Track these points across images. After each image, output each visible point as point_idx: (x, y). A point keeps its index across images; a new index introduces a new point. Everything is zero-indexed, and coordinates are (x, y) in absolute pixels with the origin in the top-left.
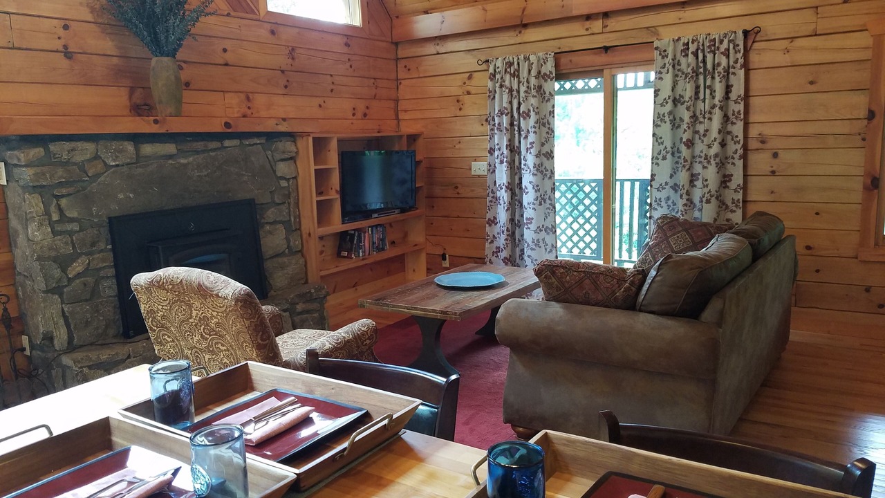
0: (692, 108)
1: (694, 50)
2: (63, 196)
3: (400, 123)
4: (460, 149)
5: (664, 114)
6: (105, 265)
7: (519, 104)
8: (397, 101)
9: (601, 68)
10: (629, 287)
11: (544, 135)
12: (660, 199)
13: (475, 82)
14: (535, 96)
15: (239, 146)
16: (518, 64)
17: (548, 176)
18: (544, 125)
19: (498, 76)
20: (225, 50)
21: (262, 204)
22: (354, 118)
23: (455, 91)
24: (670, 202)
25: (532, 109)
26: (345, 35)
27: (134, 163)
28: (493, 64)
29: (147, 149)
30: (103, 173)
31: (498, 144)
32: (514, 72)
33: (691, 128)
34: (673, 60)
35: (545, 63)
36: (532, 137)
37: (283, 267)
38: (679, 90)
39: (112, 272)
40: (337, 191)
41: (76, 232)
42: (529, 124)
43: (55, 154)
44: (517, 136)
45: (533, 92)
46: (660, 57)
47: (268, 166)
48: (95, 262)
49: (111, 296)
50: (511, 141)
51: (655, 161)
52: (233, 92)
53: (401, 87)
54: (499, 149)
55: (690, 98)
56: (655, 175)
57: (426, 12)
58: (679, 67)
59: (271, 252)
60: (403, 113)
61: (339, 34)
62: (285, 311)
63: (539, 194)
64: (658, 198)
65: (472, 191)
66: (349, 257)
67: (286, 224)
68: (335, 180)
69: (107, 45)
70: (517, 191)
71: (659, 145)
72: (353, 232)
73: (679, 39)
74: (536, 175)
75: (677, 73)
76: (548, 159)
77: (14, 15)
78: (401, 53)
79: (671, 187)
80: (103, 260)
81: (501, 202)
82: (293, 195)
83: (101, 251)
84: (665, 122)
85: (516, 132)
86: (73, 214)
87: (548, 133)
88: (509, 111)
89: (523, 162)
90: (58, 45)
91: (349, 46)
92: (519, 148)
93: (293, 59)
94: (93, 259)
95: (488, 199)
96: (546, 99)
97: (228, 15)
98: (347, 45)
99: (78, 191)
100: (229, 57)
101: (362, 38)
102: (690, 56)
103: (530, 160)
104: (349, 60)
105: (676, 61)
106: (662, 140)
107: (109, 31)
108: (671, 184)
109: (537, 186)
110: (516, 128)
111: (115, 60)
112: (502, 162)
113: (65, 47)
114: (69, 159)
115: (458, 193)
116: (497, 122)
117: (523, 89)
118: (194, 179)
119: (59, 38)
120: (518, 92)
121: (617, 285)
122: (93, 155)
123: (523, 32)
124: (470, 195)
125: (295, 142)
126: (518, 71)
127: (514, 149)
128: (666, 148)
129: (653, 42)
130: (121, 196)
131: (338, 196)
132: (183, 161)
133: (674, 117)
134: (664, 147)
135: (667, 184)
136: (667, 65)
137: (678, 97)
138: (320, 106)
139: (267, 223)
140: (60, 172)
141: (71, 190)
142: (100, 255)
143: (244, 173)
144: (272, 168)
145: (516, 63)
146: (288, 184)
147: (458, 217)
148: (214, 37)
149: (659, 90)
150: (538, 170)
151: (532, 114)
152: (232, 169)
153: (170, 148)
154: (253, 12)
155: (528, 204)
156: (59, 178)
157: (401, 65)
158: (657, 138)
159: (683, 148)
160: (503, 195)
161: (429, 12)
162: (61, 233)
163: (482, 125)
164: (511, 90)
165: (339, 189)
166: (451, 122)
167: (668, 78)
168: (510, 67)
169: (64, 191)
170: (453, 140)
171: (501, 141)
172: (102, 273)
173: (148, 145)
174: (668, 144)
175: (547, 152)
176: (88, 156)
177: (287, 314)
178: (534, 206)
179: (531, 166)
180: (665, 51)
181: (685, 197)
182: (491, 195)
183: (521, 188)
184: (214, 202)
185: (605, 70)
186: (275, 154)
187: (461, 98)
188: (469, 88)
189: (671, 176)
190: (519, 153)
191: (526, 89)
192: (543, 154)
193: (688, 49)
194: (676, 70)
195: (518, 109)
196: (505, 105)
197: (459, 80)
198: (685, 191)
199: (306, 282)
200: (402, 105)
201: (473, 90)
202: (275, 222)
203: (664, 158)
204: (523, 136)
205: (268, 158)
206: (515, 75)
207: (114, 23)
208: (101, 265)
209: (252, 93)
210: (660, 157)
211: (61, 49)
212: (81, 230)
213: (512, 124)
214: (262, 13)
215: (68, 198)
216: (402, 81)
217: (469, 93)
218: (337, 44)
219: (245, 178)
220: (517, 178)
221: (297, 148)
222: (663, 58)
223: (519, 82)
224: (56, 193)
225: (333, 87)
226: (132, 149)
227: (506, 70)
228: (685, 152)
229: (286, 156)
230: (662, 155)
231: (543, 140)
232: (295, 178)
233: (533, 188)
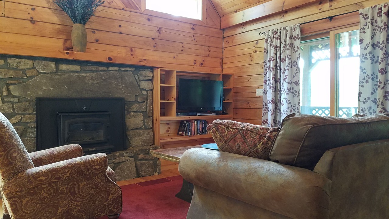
0: (384, 48)
1: (386, 12)
2: (11, 84)
3: (223, 70)
4: (251, 82)
5: (367, 54)
6: (30, 121)
7: (280, 54)
8: (222, 59)
9: (328, 30)
10: (266, 142)
11: (295, 71)
12: (365, 108)
13: (259, 45)
14: (289, 49)
15: (118, 71)
16: (280, 32)
17: (297, 95)
18: (294, 66)
19: (269, 40)
20: (120, 26)
21: (130, 101)
22: (195, 65)
23: (250, 51)
24: (371, 111)
25: (287, 57)
26: (192, 24)
27: (54, 73)
28: (267, 34)
29: (64, 67)
30: (36, 76)
31: (268, 78)
32: (278, 37)
33: (384, 61)
34: (371, 20)
35: (295, 30)
36: (287, 72)
37: (139, 135)
38: (376, 39)
39: (34, 125)
40: (174, 98)
41: (16, 103)
42: (284, 65)
43: (10, 64)
44: (279, 72)
45: (288, 47)
46: (364, 19)
47: (136, 83)
48: (25, 119)
49: (32, 137)
50: (275, 75)
51: (361, 84)
52: (123, 46)
53: (224, 52)
54: (269, 81)
55: (383, 42)
56: (361, 93)
57: (236, 12)
58: (376, 24)
59: (132, 127)
60: (225, 65)
61: (188, 23)
62: (131, 157)
63: (290, 106)
64: (363, 108)
65: (256, 105)
66: (182, 135)
67: (144, 113)
68: (174, 93)
69: (55, 19)
70: (278, 104)
71: (364, 74)
72: (185, 122)
73: (376, 6)
74: (288, 94)
75: (375, 28)
76: (297, 85)
77: (6, 2)
78: (225, 35)
79: (372, 101)
80: (30, 118)
81: (269, 110)
82: (150, 98)
83: (30, 114)
84: (367, 59)
85: (278, 70)
86: (16, 94)
87: (296, 70)
88: (275, 58)
89: (282, 87)
90: (29, 17)
91: (194, 29)
92: (280, 79)
93: (160, 33)
94: (24, 117)
95: (264, 109)
96: (296, 50)
97: (123, 9)
98: (193, 29)
99: (20, 83)
100: (122, 30)
101: (202, 26)
102: (383, 15)
103: (285, 85)
104: (193, 36)
105: (374, 21)
106: (365, 71)
107: (56, 12)
108: (372, 98)
109: (289, 100)
110: (278, 68)
111: (58, 26)
112: (270, 88)
113: (32, 18)
114: (18, 67)
115: (249, 106)
116: (268, 65)
117: (282, 45)
118: (89, 84)
119: (29, 14)
120: (280, 48)
121: (258, 140)
122: (32, 67)
123: (284, 16)
124: (255, 107)
125: (153, 72)
126: (280, 36)
127: (276, 80)
128: (368, 75)
129: (358, 11)
130: (45, 88)
131: (175, 101)
132: (83, 75)
133: (373, 55)
134: (366, 75)
135: (369, 98)
136: (368, 24)
137: (376, 43)
138: (174, 57)
139: (132, 111)
140: (11, 72)
141: (15, 82)
142: (29, 116)
143: (120, 84)
144: (138, 83)
145: (279, 32)
146: (147, 93)
147: (249, 119)
148: (115, 19)
149: (363, 39)
150: (289, 91)
151: (287, 59)
152: (113, 82)
153: (77, 68)
154: (138, 9)
155: (284, 111)
156: (10, 75)
157: (225, 40)
158: (362, 70)
159: (379, 75)
160: (271, 107)
161: (237, 11)
162: (7, 102)
163: (262, 68)
164: (276, 47)
165: (175, 98)
166: (247, 68)
167: (369, 32)
168: (276, 34)
169: (12, 82)
170: (247, 77)
171: (270, 75)
172: (28, 125)
173: (64, 65)
174: (369, 72)
175: (296, 81)
176: (28, 66)
177: (132, 159)
178: (287, 113)
179: (286, 89)
180: (366, 15)
181: (380, 106)
182: (265, 106)
183: (281, 103)
184: (101, 97)
185: (330, 32)
186: (140, 77)
187: (252, 55)
188: (256, 49)
189: (372, 94)
190: (280, 82)
191: (284, 46)
192: (294, 83)
193: (381, 12)
194: (374, 26)
195: (280, 57)
196: (272, 55)
197: (251, 45)
198: (380, 103)
199: (153, 144)
200: (225, 61)
201: (258, 50)
202: (137, 112)
203: (367, 82)
204: (282, 72)
205: (135, 78)
206: (279, 39)
207: (60, 9)
208: (28, 121)
209: (134, 48)
210: (364, 81)
211: (29, 19)
212: (19, 102)
213: (276, 66)
214: (143, 10)
215: (14, 86)
216: (225, 49)
217: (256, 52)
218: (187, 28)
219: (121, 87)
220: (278, 96)
221: (153, 75)
222: (365, 19)
223: (281, 42)
224: (7, 82)
225: (182, 49)
226: (54, 66)
227: (274, 36)
228: (380, 77)
229: (146, 78)
230: (365, 80)
231: (294, 74)
232: (152, 90)
233: (287, 102)
